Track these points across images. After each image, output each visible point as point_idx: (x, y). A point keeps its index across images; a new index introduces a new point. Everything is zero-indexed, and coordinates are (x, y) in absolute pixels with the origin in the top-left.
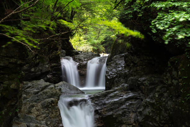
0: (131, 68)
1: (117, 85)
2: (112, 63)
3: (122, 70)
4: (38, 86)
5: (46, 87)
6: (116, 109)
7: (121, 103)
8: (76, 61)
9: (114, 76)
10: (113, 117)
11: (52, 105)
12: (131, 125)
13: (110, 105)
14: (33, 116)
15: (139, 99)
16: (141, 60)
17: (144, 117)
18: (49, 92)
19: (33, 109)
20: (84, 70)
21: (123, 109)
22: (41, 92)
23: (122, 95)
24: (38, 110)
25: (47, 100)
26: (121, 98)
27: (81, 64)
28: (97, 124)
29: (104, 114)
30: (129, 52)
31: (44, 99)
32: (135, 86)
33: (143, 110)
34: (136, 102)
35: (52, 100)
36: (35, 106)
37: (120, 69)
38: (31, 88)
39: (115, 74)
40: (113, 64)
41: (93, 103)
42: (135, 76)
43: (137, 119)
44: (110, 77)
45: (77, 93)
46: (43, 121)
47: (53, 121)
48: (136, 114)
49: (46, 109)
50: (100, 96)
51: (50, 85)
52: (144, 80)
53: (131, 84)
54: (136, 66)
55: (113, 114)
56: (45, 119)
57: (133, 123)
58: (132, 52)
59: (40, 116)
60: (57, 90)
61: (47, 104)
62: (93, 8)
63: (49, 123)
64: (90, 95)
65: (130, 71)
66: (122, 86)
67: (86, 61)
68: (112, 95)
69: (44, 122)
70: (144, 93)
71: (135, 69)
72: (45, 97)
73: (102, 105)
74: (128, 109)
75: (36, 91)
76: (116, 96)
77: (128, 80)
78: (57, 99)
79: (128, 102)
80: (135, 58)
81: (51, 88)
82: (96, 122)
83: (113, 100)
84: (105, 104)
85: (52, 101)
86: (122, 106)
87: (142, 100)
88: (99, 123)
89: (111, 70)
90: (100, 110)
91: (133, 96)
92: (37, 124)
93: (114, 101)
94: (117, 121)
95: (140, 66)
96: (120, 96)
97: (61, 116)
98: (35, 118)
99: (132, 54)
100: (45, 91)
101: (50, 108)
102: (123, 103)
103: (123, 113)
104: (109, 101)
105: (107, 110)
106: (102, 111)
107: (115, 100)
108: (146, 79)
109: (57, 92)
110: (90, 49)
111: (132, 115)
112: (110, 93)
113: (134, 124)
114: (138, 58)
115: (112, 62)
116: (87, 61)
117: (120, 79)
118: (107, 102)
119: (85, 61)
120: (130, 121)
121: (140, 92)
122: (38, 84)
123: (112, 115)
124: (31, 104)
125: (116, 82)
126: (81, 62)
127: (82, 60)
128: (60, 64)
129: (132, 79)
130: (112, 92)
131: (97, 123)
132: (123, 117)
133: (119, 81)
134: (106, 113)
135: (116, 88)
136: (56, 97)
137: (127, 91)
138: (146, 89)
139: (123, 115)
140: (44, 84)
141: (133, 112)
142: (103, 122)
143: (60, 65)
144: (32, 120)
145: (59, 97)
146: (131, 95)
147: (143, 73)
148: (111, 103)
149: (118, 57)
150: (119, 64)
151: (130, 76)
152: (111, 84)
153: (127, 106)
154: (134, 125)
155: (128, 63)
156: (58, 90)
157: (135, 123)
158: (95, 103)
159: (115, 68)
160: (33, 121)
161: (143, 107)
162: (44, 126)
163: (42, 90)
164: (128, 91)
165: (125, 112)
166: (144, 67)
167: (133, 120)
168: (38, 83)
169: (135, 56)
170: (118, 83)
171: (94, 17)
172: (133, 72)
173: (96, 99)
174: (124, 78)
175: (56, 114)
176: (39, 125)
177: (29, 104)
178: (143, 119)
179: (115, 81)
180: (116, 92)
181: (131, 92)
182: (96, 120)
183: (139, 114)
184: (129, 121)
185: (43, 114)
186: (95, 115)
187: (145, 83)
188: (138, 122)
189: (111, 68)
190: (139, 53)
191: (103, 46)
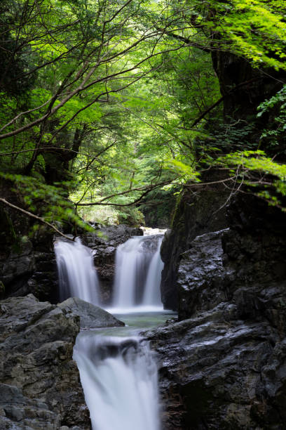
0: (239, 265)
1: (206, 306)
2: (192, 254)
3: (217, 269)
4: (24, 311)
5: (44, 313)
6: (211, 365)
7: (221, 351)
8: (91, 247)
9: (199, 284)
10: (206, 386)
11: (60, 359)
12: (248, 404)
13: (195, 355)
14: (16, 386)
15: (264, 340)
16: (265, 247)
17: (280, 385)
18: (53, 326)
19: (14, 369)
20: (108, 268)
21: (229, 365)
22: (33, 327)
23: (222, 331)
24: (28, 371)
25: (49, 345)
26: (220, 338)
27: (102, 252)
28: (167, 403)
29: (181, 376)
30: (233, 226)
31: (41, 343)
32: (254, 308)
33: (278, 368)
34: (258, 348)
35: (60, 345)
36: (19, 361)
37: (212, 267)
38: (5, 315)
39: (200, 281)
40: (194, 256)
41: (153, 352)
42: (250, 284)
43: (265, 390)
44: (189, 287)
45: (109, 326)
46: (39, 397)
47: (64, 397)
48: (259, 377)
49: (47, 368)
50: (170, 333)
51: (52, 308)
52: (275, 295)
53: (244, 303)
54: (252, 260)
55: (204, 377)
56: (45, 393)
57: (253, 399)
58: (240, 226)
59: (32, 387)
60: (70, 320)
61: (49, 355)
62: (123, 125)
63: (54, 403)
64: (144, 330)
65: (237, 272)
66: (220, 308)
67: (112, 246)
68: (198, 329)
69: (43, 400)
70: (275, 327)
71: (250, 268)
72: (41, 339)
73: (175, 354)
74: (241, 365)
75: (19, 323)
76: (207, 333)
77: (235, 293)
78: (71, 343)
79: (238, 349)
80: (249, 241)
81: (55, 316)
82: (164, 398)
83: (202, 344)
84: (182, 353)
85: (60, 348)
86: (225, 356)
87: (273, 344)
88: (171, 401)
89: (191, 270)
90: (171, 367)
91: (252, 333)
92: (28, 407)
93: (206, 346)
94: (215, 396)
95: (262, 259)
96: (219, 334)
97: (81, 386)
98: (21, 390)
99: (242, 232)
100: (41, 322)
101: (56, 365)
102: (228, 351)
103: (228, 375)
104: (193, 346)
105: (188, 369)
106: (178, 369)
107: (208, 343)
108: (278, 291)
109: (70, 325)
110: (113, 217)
111: (251, 380)
112: (194, 327)
113: (256, 402)
114: (255, 241)
115: (191, 250)
116: (116, 245)
117: (213, 290)
118: (188, 348)
119: (110, 245)
120: (246, 394)
121: (266, 323)
122: (23, 306)
123: (201, 381)
124: (9, 356)
125: (205, 298)
126: (102, 249)
127: (104, 244)
128: (54, 253)
129: (244, 292)
130: (198, 324)
131: (167, 400)
132: (229, 386)
133: (211, 297)
134: (187, 374)
135: (207, 314)
136: (69, 338)
137: (233, 322)
138: (281, 316)
139: (229, 380)
140: (39, 306)
141: (253, 372)
142: (180, 397)
143: (54, 256)
144: (14, 397)
145: (75, 337)
146: (244, 330)
147: (269, 277)
148: (199, 351)
149: (206, 239)
150: (209, 255)
151: (238, 285)
152: (192, 304)
153: (237, 357)
154: (256, 406)
155: (232, 254)
156: (71, 322)
157: (258, 400)
158: (158, 351)
159: (199, 264)
160: (17, 400)
161: (278, 359)
162: (45, 410)
163: (33, 322)
164: (236, 320)
165: (232, 372)
166: (273, 262)
167: (254, 391)
168: (23, 303)
169: (250, 237)
170: (209, 301)
171: (125, 144)
172: (244, 274)
173: (160, 341)
174: (224, 290)
175: (71, 380)
176: (32, 410)
177: (6, 356)
178: (278, 390)
179: (202, 296)
180: (209, 323)
181: (244, 323)
182: (162, 393)
183: (267, 377)
184: (242, 395)
185: (39, 380)
186: (160, 380)
187: (279, 302)
188: (266, 397)
189: (191, 266)
190: (258, 230)
191: (139, 210)
